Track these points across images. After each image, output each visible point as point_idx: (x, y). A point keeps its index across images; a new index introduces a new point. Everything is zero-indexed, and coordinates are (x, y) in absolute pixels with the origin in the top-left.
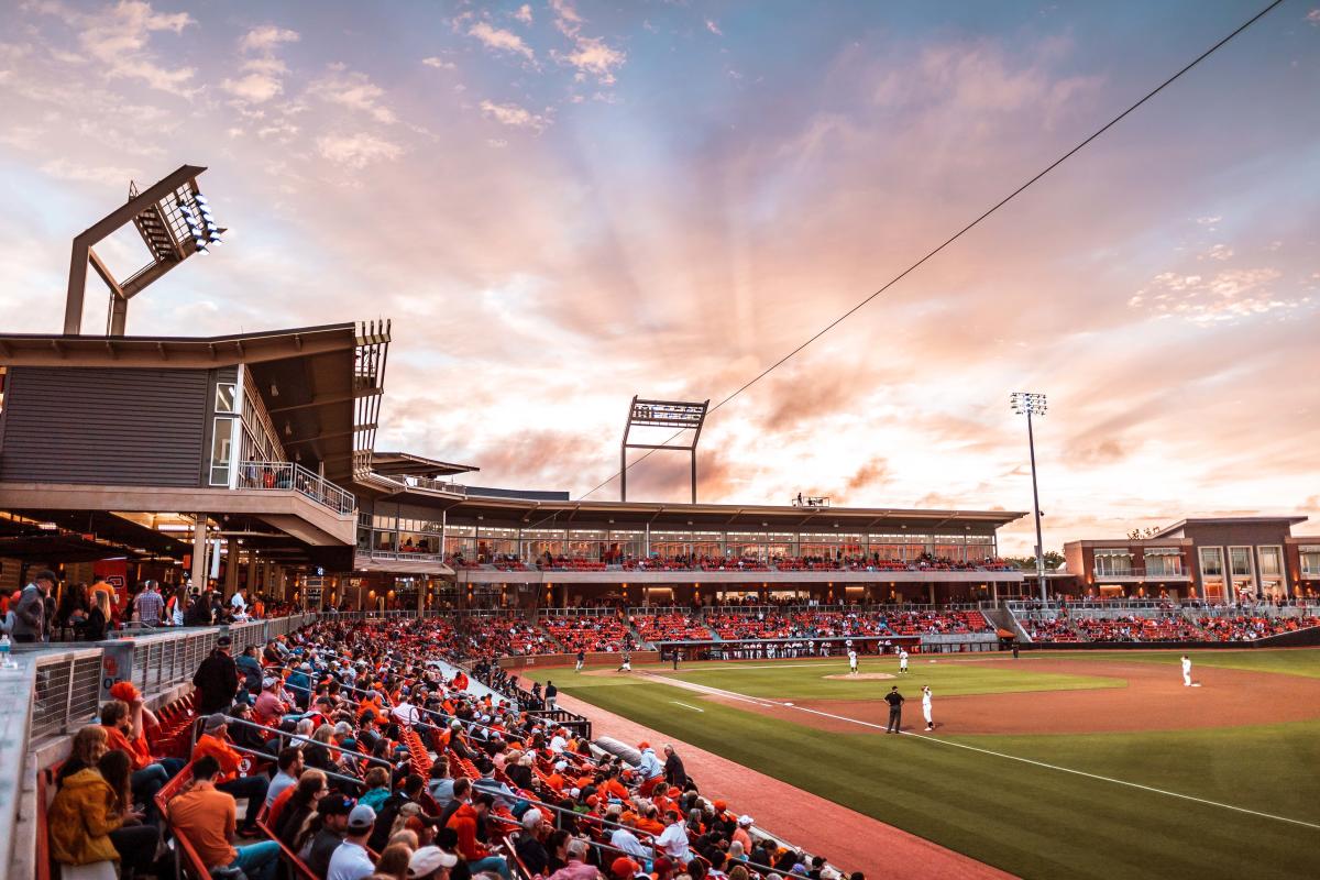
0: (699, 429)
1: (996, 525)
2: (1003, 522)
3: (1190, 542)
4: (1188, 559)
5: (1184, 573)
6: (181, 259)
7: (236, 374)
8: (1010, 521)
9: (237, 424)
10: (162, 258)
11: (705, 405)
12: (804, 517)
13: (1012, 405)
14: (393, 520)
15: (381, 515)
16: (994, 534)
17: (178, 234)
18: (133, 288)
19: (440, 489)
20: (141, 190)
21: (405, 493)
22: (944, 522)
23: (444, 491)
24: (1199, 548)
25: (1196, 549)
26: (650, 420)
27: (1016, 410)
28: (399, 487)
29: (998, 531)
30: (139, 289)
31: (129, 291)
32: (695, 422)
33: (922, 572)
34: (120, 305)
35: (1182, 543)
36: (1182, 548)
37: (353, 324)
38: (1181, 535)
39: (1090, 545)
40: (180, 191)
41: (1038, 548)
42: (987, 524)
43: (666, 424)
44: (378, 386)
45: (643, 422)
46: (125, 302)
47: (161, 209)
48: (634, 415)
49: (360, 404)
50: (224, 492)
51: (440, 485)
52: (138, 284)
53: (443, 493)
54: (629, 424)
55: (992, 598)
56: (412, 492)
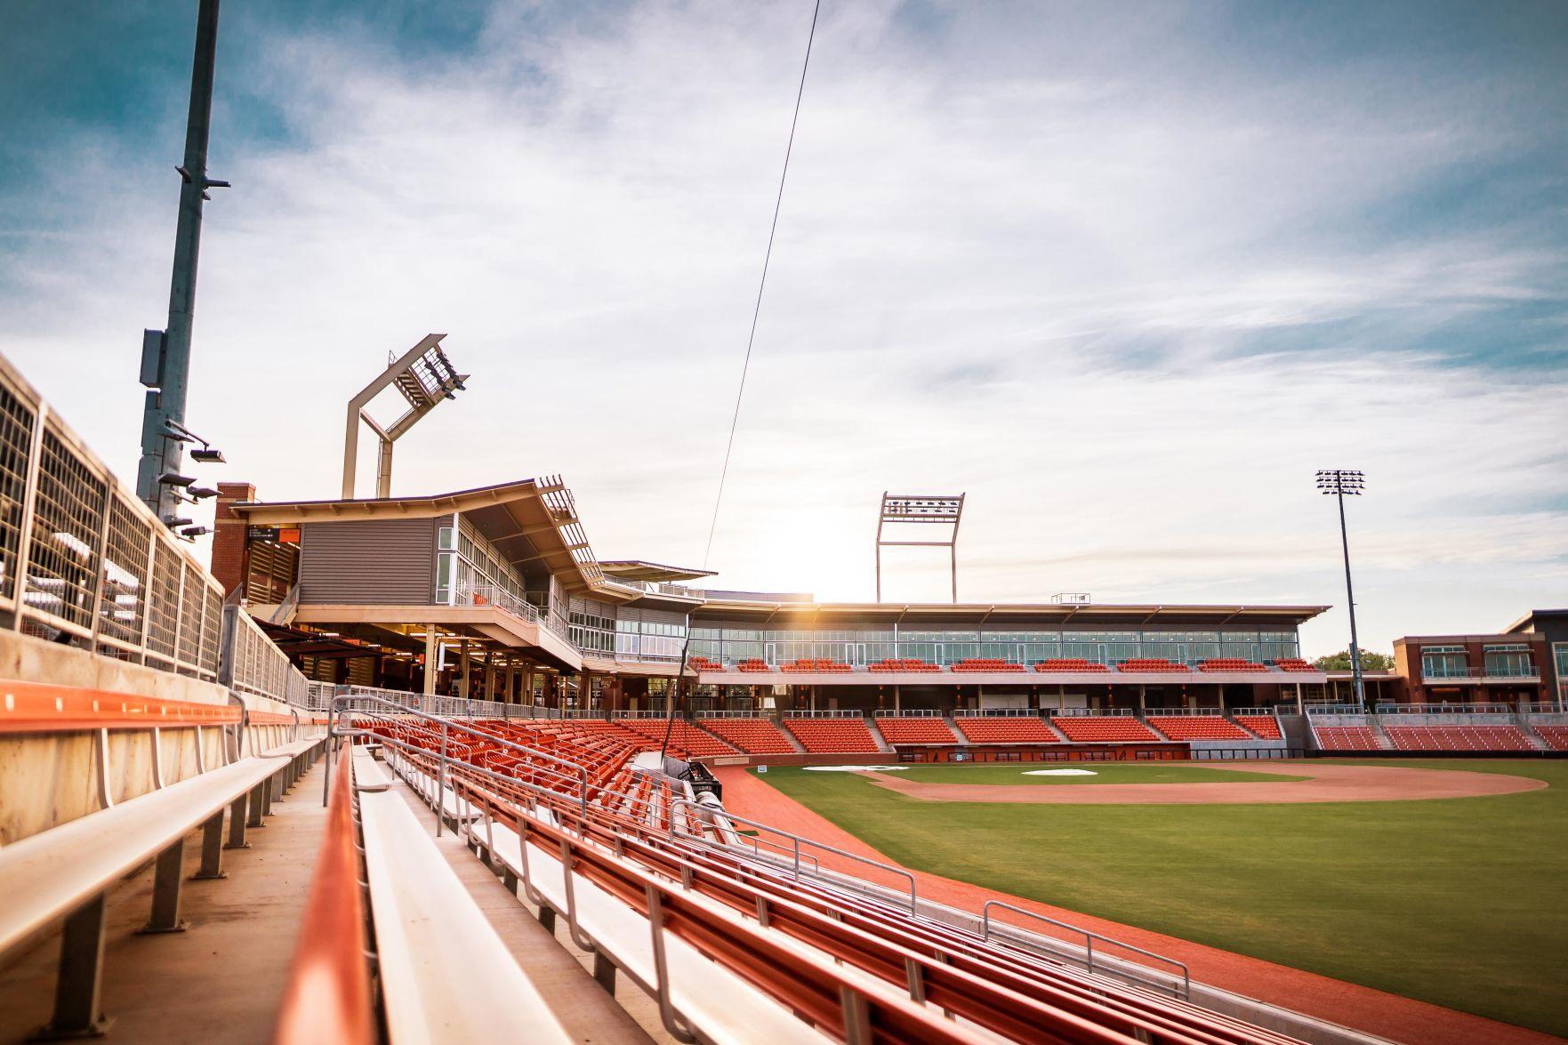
0: (957, 522)
1: (1298, 620)
2: (1304, 617)
3: (1541, 637)
4: (1539, 657)
5: (1534, 674)
6: (434, 404)
7: (453, 521)
8: (1315, 615)
9: (454, 558)
10: (419, 405)
11: (961, 499)
12: (1065, 615)
13: (1318, 484)
14: (636, 624)
15: (624, 619)
16: (1296, 630)
17: (429, 386)
18: (397, 432)
19: (682, 594)
20: (399, 357)
21: (643, 599)
22: (1229, 618)
23: (686, 595)
24: (1553, 645)
25: (1550, 646)
26: (904, 516)
27: (1323, 490)
28: (638, 594)
29: (1300, 627)
30: (402, 432)
31: (393, 435)
32: (953, 516)
33: (1201, 673)
34: (387, 447)
35: (1533, 639)
36: (1531, 644)
37: (533, 480)
38: (1531, 630)
39: (1416, 642)
40: (426, 355)
41: (1353, 646)
42: (1288, 620)
43: (922, 519)
44: (574, 516)
45: (896, 519)
46: (391, 443)
47: (413, 370)
48: (886, 512)
49: (564, 531)
50: (446, 608)
51: (680, 591)
52: (401, 428)
53: (686, 598)
54: (881, 521)
55: (1296, 703)
56: (649, 597)
